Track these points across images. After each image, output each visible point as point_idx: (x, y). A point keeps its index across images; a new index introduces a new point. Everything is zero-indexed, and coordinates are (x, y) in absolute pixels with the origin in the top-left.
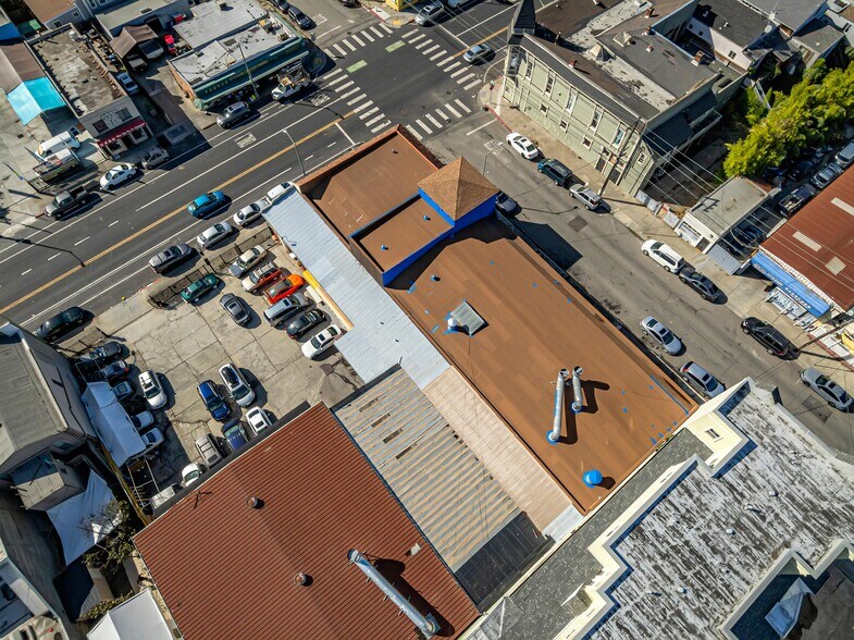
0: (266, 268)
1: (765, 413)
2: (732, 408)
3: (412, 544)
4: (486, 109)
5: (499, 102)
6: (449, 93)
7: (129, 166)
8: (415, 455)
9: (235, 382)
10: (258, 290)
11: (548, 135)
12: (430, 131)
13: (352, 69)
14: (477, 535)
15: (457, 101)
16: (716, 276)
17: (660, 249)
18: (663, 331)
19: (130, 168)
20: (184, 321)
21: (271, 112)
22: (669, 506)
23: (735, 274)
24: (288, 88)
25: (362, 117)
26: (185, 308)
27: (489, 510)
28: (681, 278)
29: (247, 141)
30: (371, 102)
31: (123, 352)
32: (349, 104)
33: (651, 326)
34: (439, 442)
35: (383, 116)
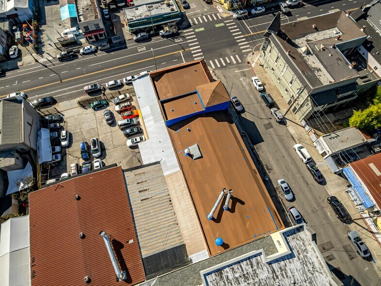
0: (126, 104)
1: (306, 243)
2: (291, 235)
3: (131, 239)
4: (249, 63)
5: (255, 61)
6: (234, 51)
7: (93, 47)
8: (149, 202)
9: (95, 146)
10: (120, 112)
11: (272, 82)
12: (219, 66)
13: (197, 30)
14: (160, 246)
15: (237, 56)
16: (325, 171)
17: (302, 150)
18: (286, 188)
19: (93, 48)
20: (88, 115)
21: (156, 40)
22: (239, 268)
23: (335, 173)
24: (167, 31)
25: (192, 52)
26: (90, 110)
27: (170, 238)
28: (307, 166)
29: (142, 49)
30: (199, 47)
31: (61, 120)
32: (190, 45)
33: (282, 184)
34: (162, 200)
35: (202, 54)
